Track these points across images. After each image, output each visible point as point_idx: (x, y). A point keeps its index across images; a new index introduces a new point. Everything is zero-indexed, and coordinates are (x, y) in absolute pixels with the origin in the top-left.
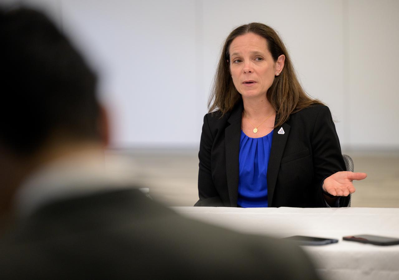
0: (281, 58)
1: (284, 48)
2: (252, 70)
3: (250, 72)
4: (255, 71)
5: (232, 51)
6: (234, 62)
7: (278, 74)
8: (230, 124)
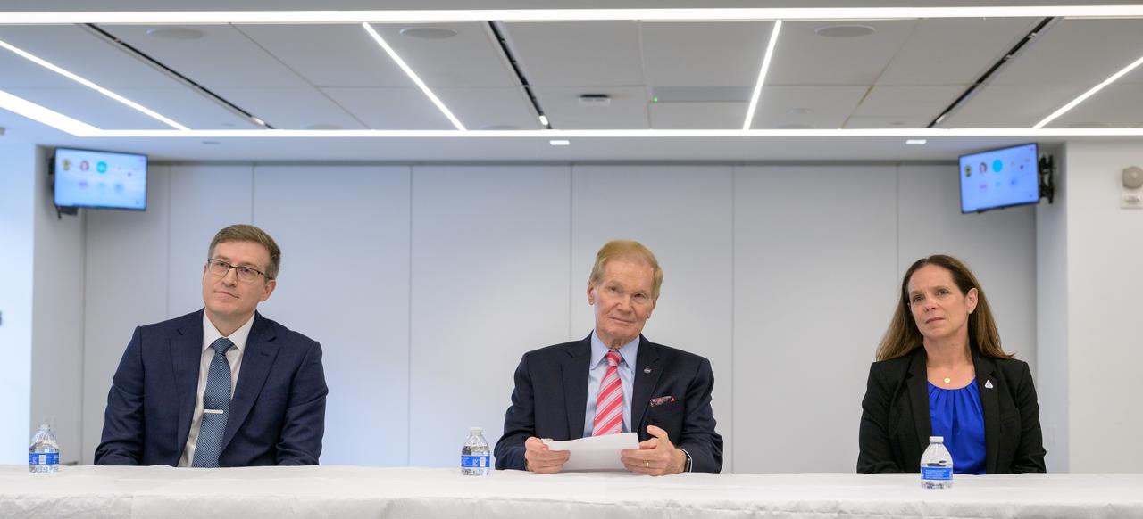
0: (973, 293)
1: (975, 280)
2: (936, 306)
3: (934, 308)
4: (940, 307)
5: (911, 288)
6: (914, 300)
7: (971, 312)
8: (912, 376)
